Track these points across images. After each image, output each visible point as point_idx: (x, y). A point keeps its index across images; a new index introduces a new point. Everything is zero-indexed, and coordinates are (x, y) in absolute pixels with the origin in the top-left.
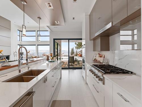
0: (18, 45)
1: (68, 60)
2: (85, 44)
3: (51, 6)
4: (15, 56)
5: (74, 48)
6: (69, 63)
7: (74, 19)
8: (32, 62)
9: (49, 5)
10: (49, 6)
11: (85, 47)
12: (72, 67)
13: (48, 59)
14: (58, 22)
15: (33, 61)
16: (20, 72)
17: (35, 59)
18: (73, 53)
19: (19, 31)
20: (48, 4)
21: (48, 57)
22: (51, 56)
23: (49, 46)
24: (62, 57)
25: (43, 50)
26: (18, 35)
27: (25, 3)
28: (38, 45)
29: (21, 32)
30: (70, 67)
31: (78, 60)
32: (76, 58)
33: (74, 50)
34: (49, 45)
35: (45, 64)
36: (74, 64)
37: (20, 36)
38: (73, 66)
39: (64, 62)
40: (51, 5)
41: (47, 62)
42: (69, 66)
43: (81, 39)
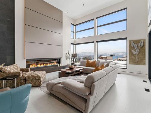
0: (72, 44)
4: (67, 59)
19: (73, 26)
26: (72, 31)
29: (75, 26)
37: (74, 32)
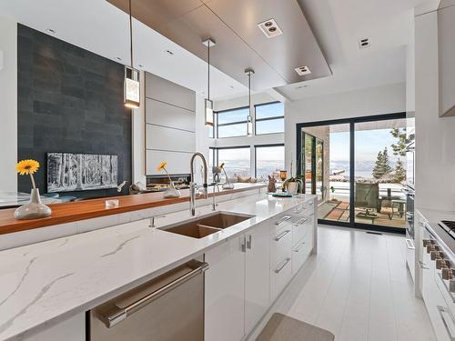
0: (210, 148)
1: (347, 194)
2: (414, 132)
3: (274, 29)
5: (390, 152)
6: (353, 204)
7: (365, 43)
8: (227, 193)
9: (268, 28)
10: (271, 30)
11: (414, 145)
12: (370, 222)
13: (272, 189)
14: (306, 68)
15: (229, 191)
16: (193, 214)
17: (237, 186)
18: (385, 170)
20: (267, 25)
21: (272, 181)
22: (283, 179)
23: (283, 147)
24: (332, 184)
25: (274, 161)
27: (212, 44)
28: (255, 146)
29: (215, 115)
30: (357, 220)
31: (398, 198)
32: (389, 191)
33: (389, 159)
34: (283, 145)
35: (265, 202)
36: (379, 211)
37: (213, 125)
38: (373, 219)
39: (339, 200)
40: (274, 25)
41: (270, 196)
42: (352, 216)
43: (403, 115)
